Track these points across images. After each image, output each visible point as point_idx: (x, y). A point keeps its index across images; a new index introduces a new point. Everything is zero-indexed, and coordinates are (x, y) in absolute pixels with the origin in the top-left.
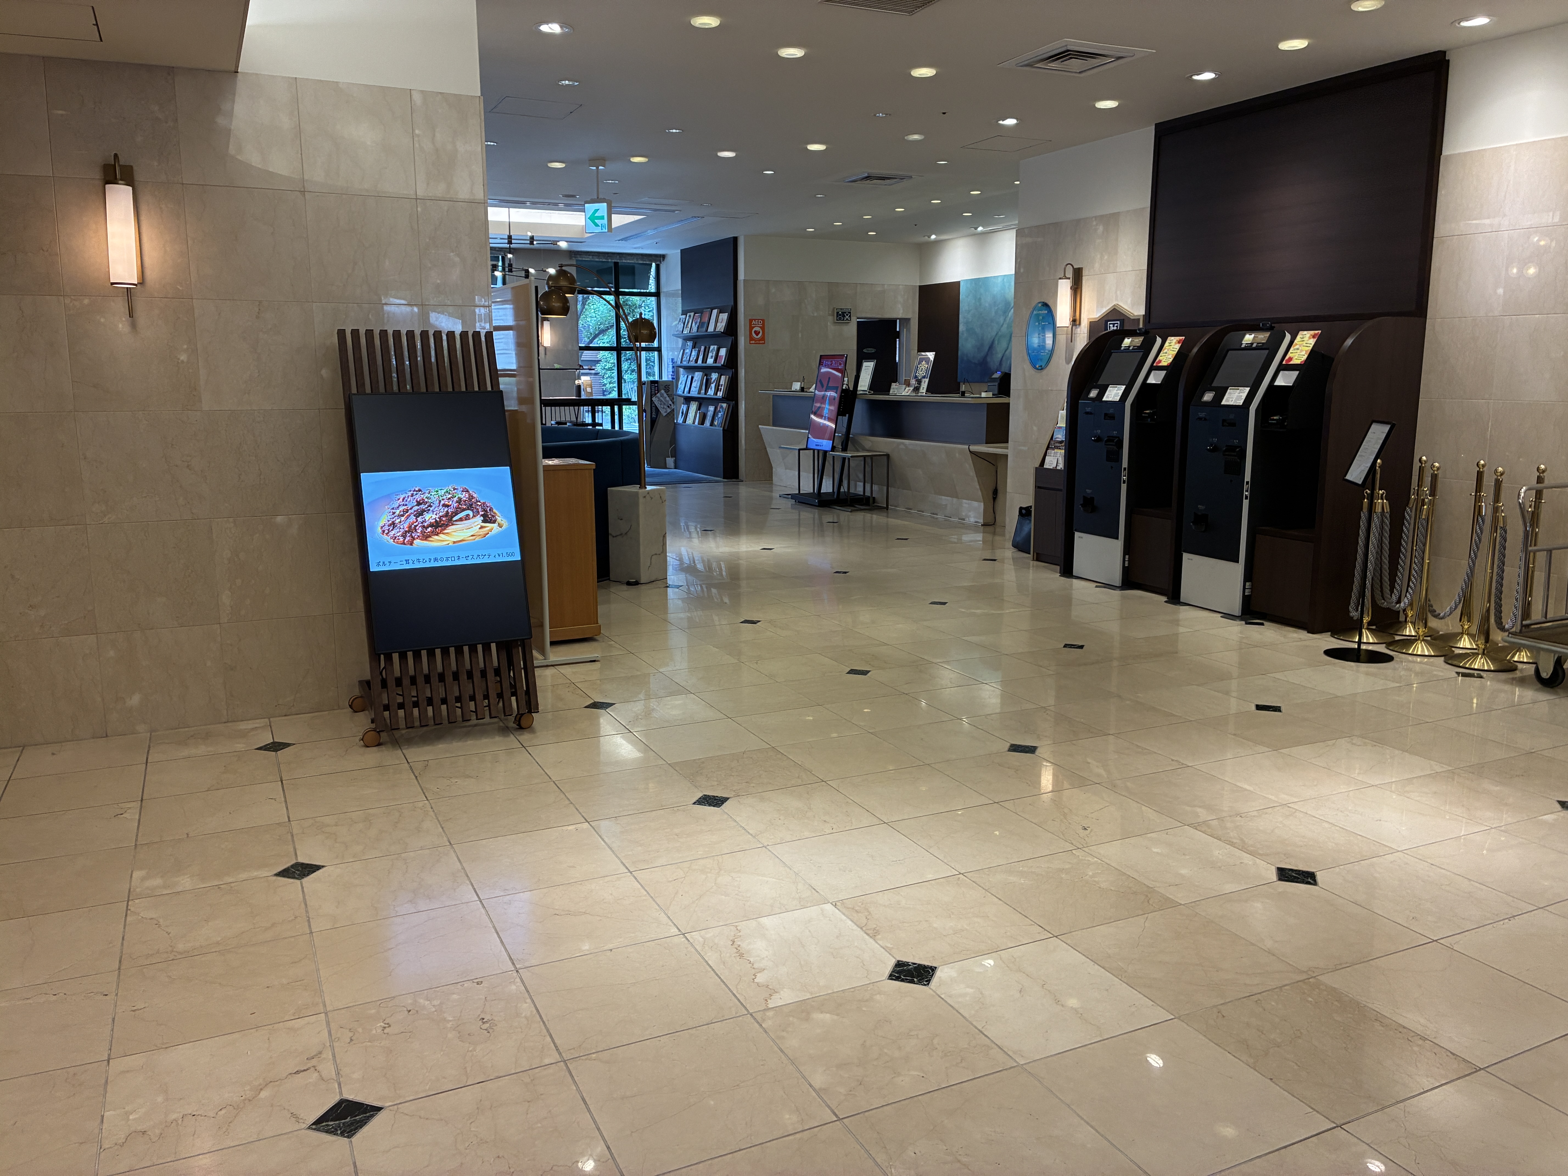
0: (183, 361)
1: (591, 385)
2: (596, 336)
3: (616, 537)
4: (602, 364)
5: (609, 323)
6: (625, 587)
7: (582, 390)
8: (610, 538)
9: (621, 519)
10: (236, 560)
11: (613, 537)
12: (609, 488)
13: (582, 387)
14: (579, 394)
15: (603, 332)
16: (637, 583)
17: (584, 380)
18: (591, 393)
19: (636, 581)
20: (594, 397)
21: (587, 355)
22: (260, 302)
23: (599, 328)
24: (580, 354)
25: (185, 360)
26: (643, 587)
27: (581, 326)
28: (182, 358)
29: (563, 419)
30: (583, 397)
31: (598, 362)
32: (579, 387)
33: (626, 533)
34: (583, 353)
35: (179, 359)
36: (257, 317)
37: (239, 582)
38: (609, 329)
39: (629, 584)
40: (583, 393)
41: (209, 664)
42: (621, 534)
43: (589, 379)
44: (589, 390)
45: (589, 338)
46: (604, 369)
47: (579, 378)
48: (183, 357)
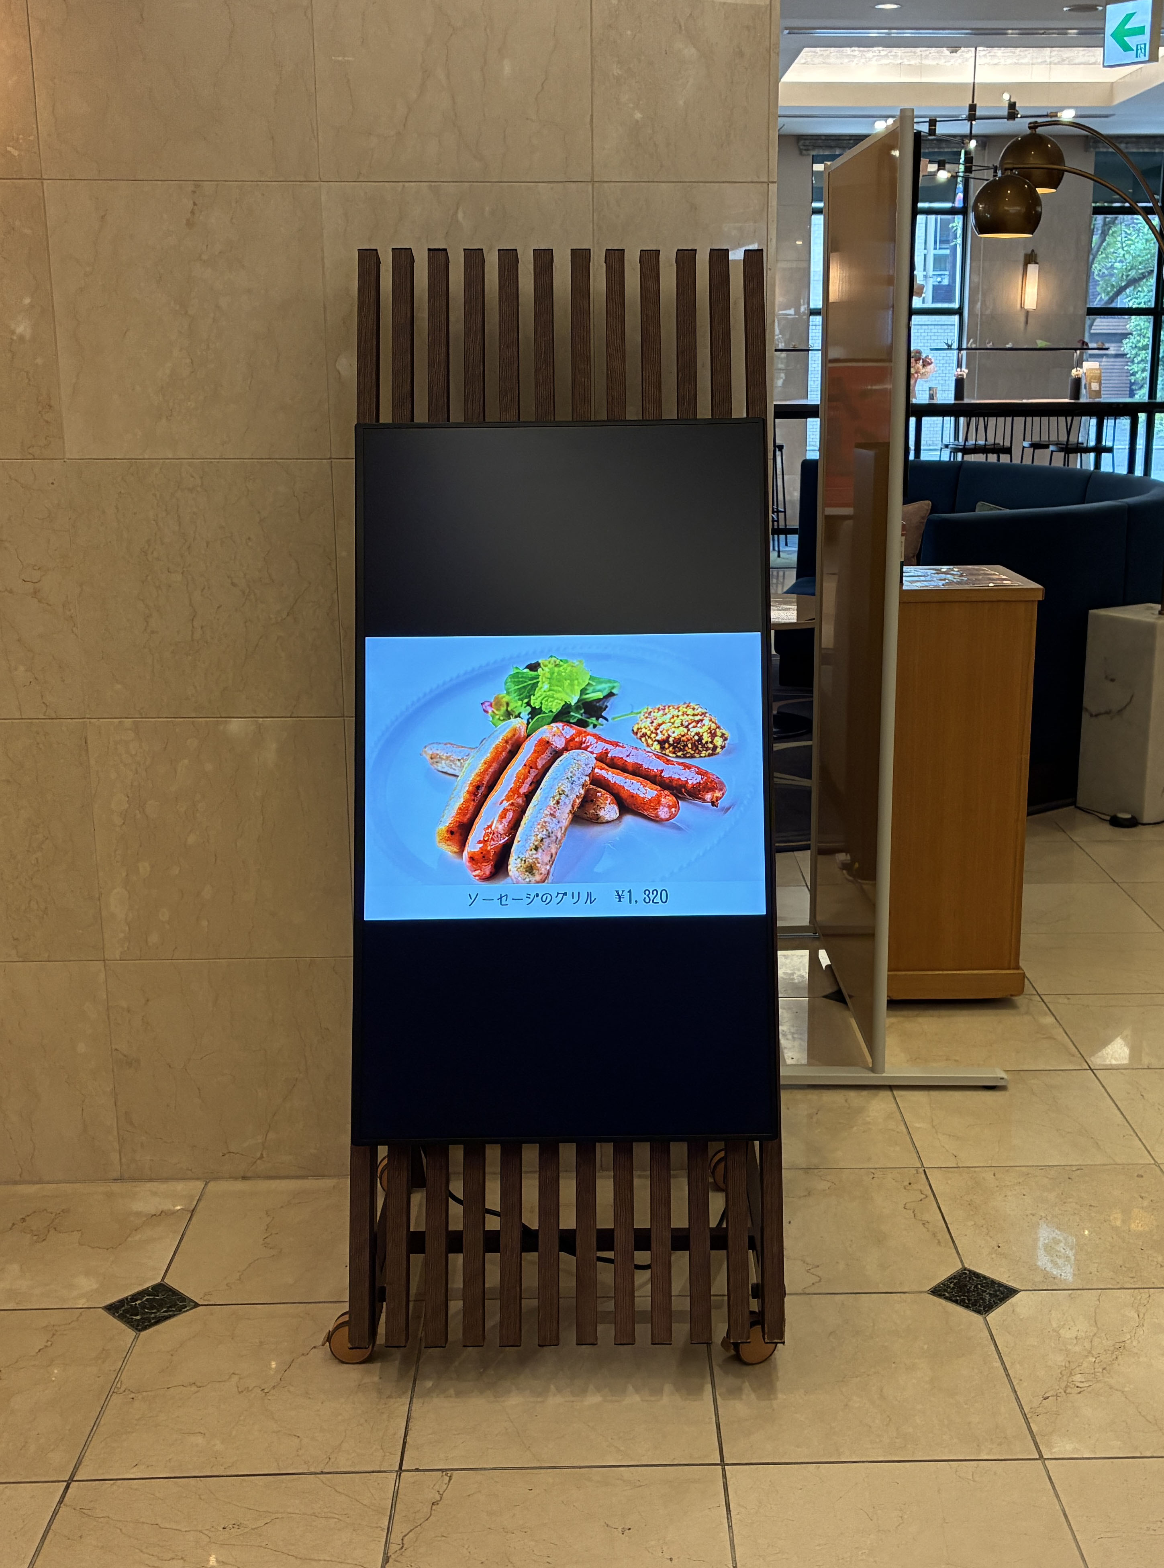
0: (21, 338)
1: (1100, 376)
2: (1121, 290)
3: (1097, 715)
4: (1133, 339)
5: (1145, 268)
6: (1106, 830)
7: (1083, 386)
8: (1085, 717)
9: (1113, 680)
10: (139, 816)
11: (1091, 715)
12: (1091, 611)
13: (1083, 382)
14: (1076, 394)
15: (1133, 282)
16: (1133, 823)
17: (1089, 366)
18: (1098, 393)
19: (1133, 818)
20: (1102, 400)
21: (1102, 324)
22: (197, 184)
23: (1127, 276)
24: (1088, 322)
25: (28, 336)
26: (1147, 833)
27: (1096, 273)
28: (20, 330)
29: (1045, 438)
30: (1083, 400)
31: (1126, 335)
32: (1077, 382)
33: (1120, 712)
34: (1094, 320)
35: (13, 332)
36: (190, 224)
37: (144, 868)
38: (1144, 277)
39: (1116, 822)
40: (1083, 391)
41: (81, 1048)
42: (1107, 713)
43: (1098, 367)
44: (1095, 386)
45: (1108, 294)
46: (1136, 347)
47: (1079, 364)
48: (23, 328)
